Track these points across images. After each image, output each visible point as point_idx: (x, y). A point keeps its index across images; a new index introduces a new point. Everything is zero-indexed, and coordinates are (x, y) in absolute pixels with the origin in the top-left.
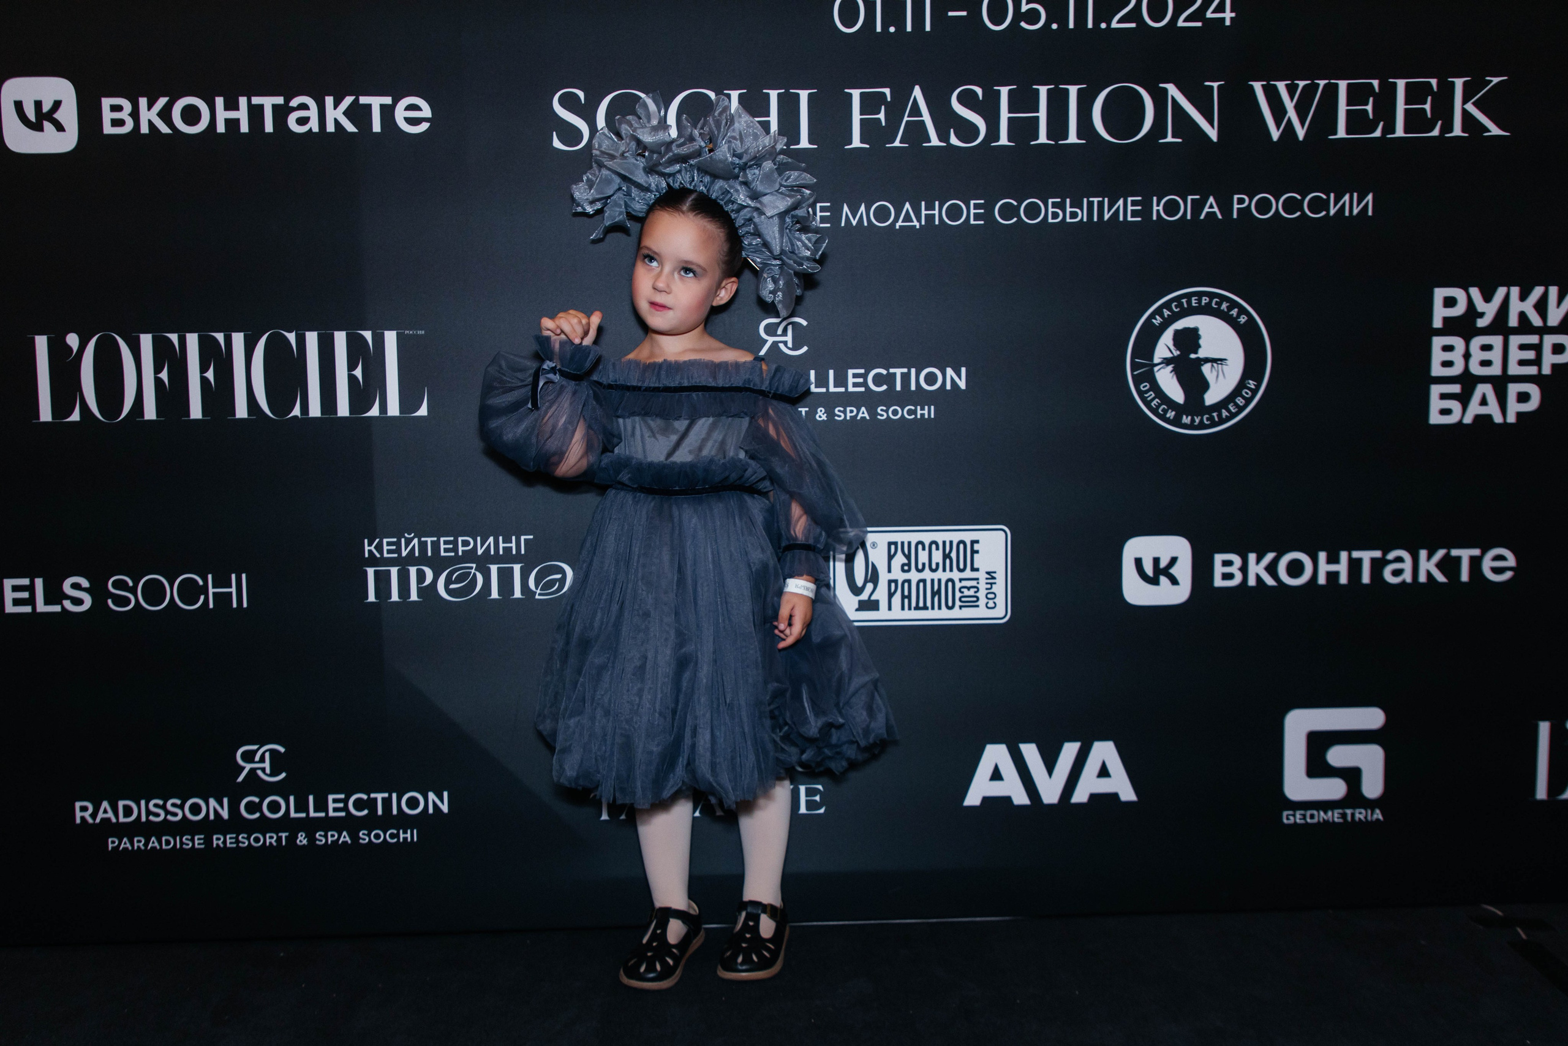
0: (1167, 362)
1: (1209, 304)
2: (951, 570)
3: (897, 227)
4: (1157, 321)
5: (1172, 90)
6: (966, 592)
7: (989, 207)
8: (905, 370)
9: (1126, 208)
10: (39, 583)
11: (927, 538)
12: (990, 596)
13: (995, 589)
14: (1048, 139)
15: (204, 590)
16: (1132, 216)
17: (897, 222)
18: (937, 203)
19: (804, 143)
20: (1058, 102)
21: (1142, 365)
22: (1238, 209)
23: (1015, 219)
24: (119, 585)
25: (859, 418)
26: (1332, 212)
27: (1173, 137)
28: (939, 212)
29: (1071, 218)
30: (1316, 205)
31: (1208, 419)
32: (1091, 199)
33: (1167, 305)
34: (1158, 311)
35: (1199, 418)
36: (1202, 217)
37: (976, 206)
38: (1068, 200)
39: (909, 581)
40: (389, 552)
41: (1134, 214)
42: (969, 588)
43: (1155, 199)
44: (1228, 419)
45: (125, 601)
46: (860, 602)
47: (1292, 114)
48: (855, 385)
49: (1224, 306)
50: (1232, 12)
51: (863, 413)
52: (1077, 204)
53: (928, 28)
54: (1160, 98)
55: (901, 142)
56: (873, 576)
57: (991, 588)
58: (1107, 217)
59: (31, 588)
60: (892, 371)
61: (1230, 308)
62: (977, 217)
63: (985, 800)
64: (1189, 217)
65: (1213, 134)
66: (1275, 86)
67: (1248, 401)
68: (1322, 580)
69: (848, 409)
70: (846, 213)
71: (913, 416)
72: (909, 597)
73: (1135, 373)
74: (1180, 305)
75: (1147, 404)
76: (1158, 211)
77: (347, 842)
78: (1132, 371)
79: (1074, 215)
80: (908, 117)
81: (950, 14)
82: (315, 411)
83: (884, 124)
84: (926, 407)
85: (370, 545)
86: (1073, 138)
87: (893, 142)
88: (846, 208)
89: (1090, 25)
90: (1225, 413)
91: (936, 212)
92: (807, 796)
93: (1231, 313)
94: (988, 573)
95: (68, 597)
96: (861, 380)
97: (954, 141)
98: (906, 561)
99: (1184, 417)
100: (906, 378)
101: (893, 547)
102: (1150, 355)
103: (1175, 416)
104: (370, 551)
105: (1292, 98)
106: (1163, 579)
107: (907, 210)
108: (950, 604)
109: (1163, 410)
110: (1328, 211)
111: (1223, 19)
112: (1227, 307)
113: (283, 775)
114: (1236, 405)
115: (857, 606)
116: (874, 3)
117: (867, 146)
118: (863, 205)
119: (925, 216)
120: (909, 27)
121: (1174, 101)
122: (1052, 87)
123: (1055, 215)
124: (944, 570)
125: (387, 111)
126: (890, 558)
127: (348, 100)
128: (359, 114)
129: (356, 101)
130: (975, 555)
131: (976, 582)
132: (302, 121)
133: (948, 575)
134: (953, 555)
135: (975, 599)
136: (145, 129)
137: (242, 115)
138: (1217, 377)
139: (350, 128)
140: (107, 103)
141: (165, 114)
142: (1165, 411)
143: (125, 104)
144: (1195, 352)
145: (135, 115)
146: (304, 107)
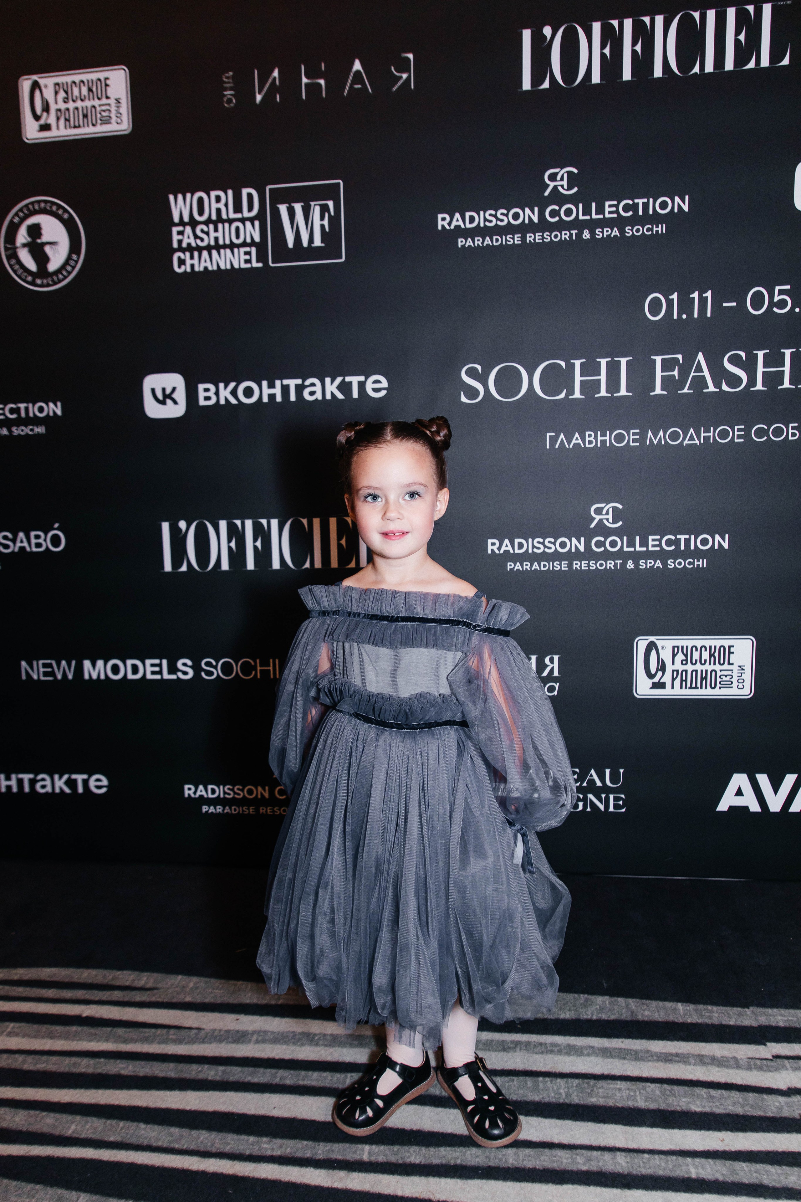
2: (715, 664)
3: (684, 445)
6: (725, 678)
7: (747, 430)
8: (687, 536)
11: (699, 643)
12: (741, 681)
13: (744, 676)
14: (791, 384)
17: (685, 441)
18: (712, 428)
19: (623, 392)
20: (798, 361)
23: (766, 438)
25: (655, 567)
28: (713, 434)
37: (739, 430)
39: (686, 671)
46: (653, 683)
48: (653, 546)
51: (658, 564)
53: (709, 315)
55: (688, 389)
56: (662, 667)
57: (741, 676)
60: (678, 537)
62: (739, 437)
63: (731, 808)
69: (649, 561)
70: (650, 436)
71: (692, 566)
72: (686, 681)
80: (695, 372)
81: (725, 305)
82: (318, 564)
83: (677, 378)
84: (701, 560)
87: (683, 389)
88: (650, 433)
91: (711, 434)
92: (614, 800)
94: (740, 666)
96: (657, 543)
97: (725, 388)
98: (684, 658)
100: (687, 541)
101: (676, 649)
107: (692, 433)
108: (713, 685)
115: (651, 686)
116: (673, 300)
117: (665, 393)
118: (662, 430)
119: (704, 437)
120: (696, 315)
122: (794, 350)
123: (794, 435)
124: (710, 664)
125: (362, 385)
126: (674, 656)
127: (339, 380)
128: (345, 388)
129: (343, 380)
130: (731, 655)
131: (731, 672)
132: (312, 393)
133: (712, 667)
134: (717, 655)
135: (730, 683)
136: (223, 402)
137: (277, 391)
139: (340, 395)
140: (201, 387)
141: (234, 393)
143: (212, 387)
145: (217, 393)
146: (313, 385)
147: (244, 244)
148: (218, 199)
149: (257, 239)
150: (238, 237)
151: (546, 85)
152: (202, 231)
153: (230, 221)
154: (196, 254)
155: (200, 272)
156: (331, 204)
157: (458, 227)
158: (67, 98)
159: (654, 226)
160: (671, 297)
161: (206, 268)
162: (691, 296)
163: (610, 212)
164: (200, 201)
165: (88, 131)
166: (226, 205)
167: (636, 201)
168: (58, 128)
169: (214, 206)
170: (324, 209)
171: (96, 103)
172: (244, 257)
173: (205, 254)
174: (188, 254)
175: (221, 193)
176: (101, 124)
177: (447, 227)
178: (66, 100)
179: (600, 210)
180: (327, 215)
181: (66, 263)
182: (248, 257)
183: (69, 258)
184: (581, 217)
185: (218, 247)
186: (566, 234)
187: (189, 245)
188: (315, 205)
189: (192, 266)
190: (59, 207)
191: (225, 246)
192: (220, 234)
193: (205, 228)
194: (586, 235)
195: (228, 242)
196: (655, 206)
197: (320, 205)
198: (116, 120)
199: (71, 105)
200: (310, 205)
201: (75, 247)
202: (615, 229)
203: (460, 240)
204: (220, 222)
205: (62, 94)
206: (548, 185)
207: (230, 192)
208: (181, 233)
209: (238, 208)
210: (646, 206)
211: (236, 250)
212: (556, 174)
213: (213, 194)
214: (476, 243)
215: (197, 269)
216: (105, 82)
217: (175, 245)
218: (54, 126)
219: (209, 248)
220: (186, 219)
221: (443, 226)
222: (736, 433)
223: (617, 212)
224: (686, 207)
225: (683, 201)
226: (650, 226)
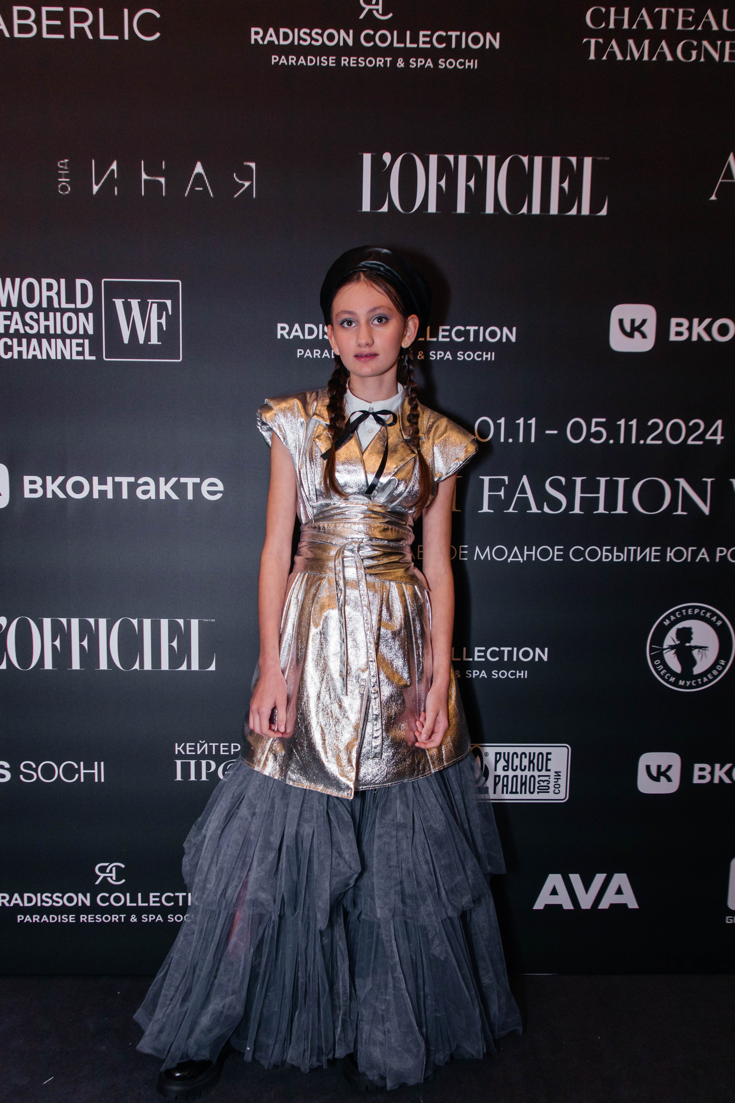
0: (672, 647)
1: (699, 613)
2: (533, 769)
3: (509, 561)
4: (667, 623)
5: (683, 483)
6: (542, 783)
7: (566, 551)
8: (510, 649)
9: (651, 554)
11: (519, 750)
12: (557, 786)
13: (560, 782)
14: (605, 509)
15: (78, 771)
16: (654, 559)
17: (509, 558)
18: (534, 547)
20: (612, 489)
21: (657, 649)
22: (720, 557)
23: (582, 559)
24: (28, 766)
25: (481, 677)
27: (682, 511)
28: (535, 553)
29: (617, 558)
31: (695, 683)
32: (629, 548)
33: (673, 613)
34: (668, 617)
35: (690, 682)
36: (697, 560)
37: (558, 550)
38: (615, 548)
39: (507, 777)
40: (190, 751)
41: (656, 557)
42: (544, 781)
43: (669, 549)
44: (707, 683)
48: (479, 657)
49: (708, 615)
50: (722, 434)
51: (483, 674)
52: (621, 550)
53: (533, 440)
54: (675, 487)
55: (513, 510)
56: (485, 772)
57: (558, 781)
58: (639, 558)
60: (502, 648)
61: (712, 616)
62: (559, 556)
63: (547, 906)
64: (689, 560)
65: (706, 510)
67: (720, 672)
69: (474, 671)
70: (478, 552)
71: (514, 677)
72: (507, 786)
73: (653, 653)
74: (681, 613)
75: (659, 672)
76: (670, 556)
77: (160, 921)
78: (650, 652)
79: (618, 557)
80: (518, 494)
81: (548, 432)
82: (148, 666)
83: (503, 498)
84: (522, 672)
85: (179, 745)
86: (620, 510)
87: (508, 509)
88: (477, 549)
89: (633, 441)
90: (705, 679)
91: (533, 553)
93: (712, 619)
94: (556, 772)
96: (482, 654)
97: (546, 509)
98: (506, 764)
99: (680, 681)
100: (511, 653)
101: (498, 756)
102: (661, 643)
103: (675, 680)
104: (179, 751)
106: (663, 778)
107: (516, 551)
108: (532, 790)
109: (668, 677)
111: (716, 441)
112: (710, 615)
113: (123, 881)
114: (712, 675)
116: (500, 424)
117: (492, 511)
118: (488, 547)
119: (527, 555)
120: (521, 440)
121: (684, 490)
122: (608, 478)
123: (607, 557)
124: (529, 770)
125: (197, 487)
126: (497, 762)
127: (174, 480)
128: (180, 488)
129: (179, 481)
130: (549, 762)
131: (548, 777)
132: (145, 492)
133: (531, 773)
134: (535, 761)
135: (547, 788)
136: (49, 495)
137: (109, 488)
138: (702, 657)
139: (174, 497)
140: (27, 479)
141: (62, 487)
142: (669, 677)
143: (39, 480)
144: (689, 642)
145: (44, 486)
146: (146, 484)
147: (77, 336)
148: (50, 287)
149: (91, 331)
150: (70, 327)
151: (385, 209)
152: (31, 318)
153: (63, 311)
154: (24, 341)
155: (27, 359)
156: (169, 303)
157: (297, 337)
159: (484, 353)
160: (498, 421)
161: (35, 357)
162: (517, 422)
163: (444, 337)
164: (30, 286)
166: (58, 293)
167: (468, 328)
169: (45, 294)
170: (162, 308)
172: (75, 349)
173: (34, 342)
174: (15, 340)
175: (53, 282)
177: (287, 337)
179: (435, 334)
180: (164, 314)
182: (80, 349)
185: (48, 336)
187: (17, 331)
188: (152, 303)
189: (20, 353)
191: (56, 336)
192: (51, 323)
193: (35, 316)
194: (421, 356)
195: (59, 332)
196: (485, 335)
200: (148, 303)
202: (448, 353)
203: (299, 350)
204: (51, 311)
207: (63, 281)
208: (8, 318)
209: (71, 298)
210: (477, 333)
211: (68, 341)
213: (45, 281)
214: (315, 354)
215: (24, 356)
217: (2, 330)
219: (39, 336)
220: (14, 304)
221: (282, 335)
222: (555, 553)
223: (449, 336)
224: (513, 339)
225: (511, 332)
226: (480, 353)
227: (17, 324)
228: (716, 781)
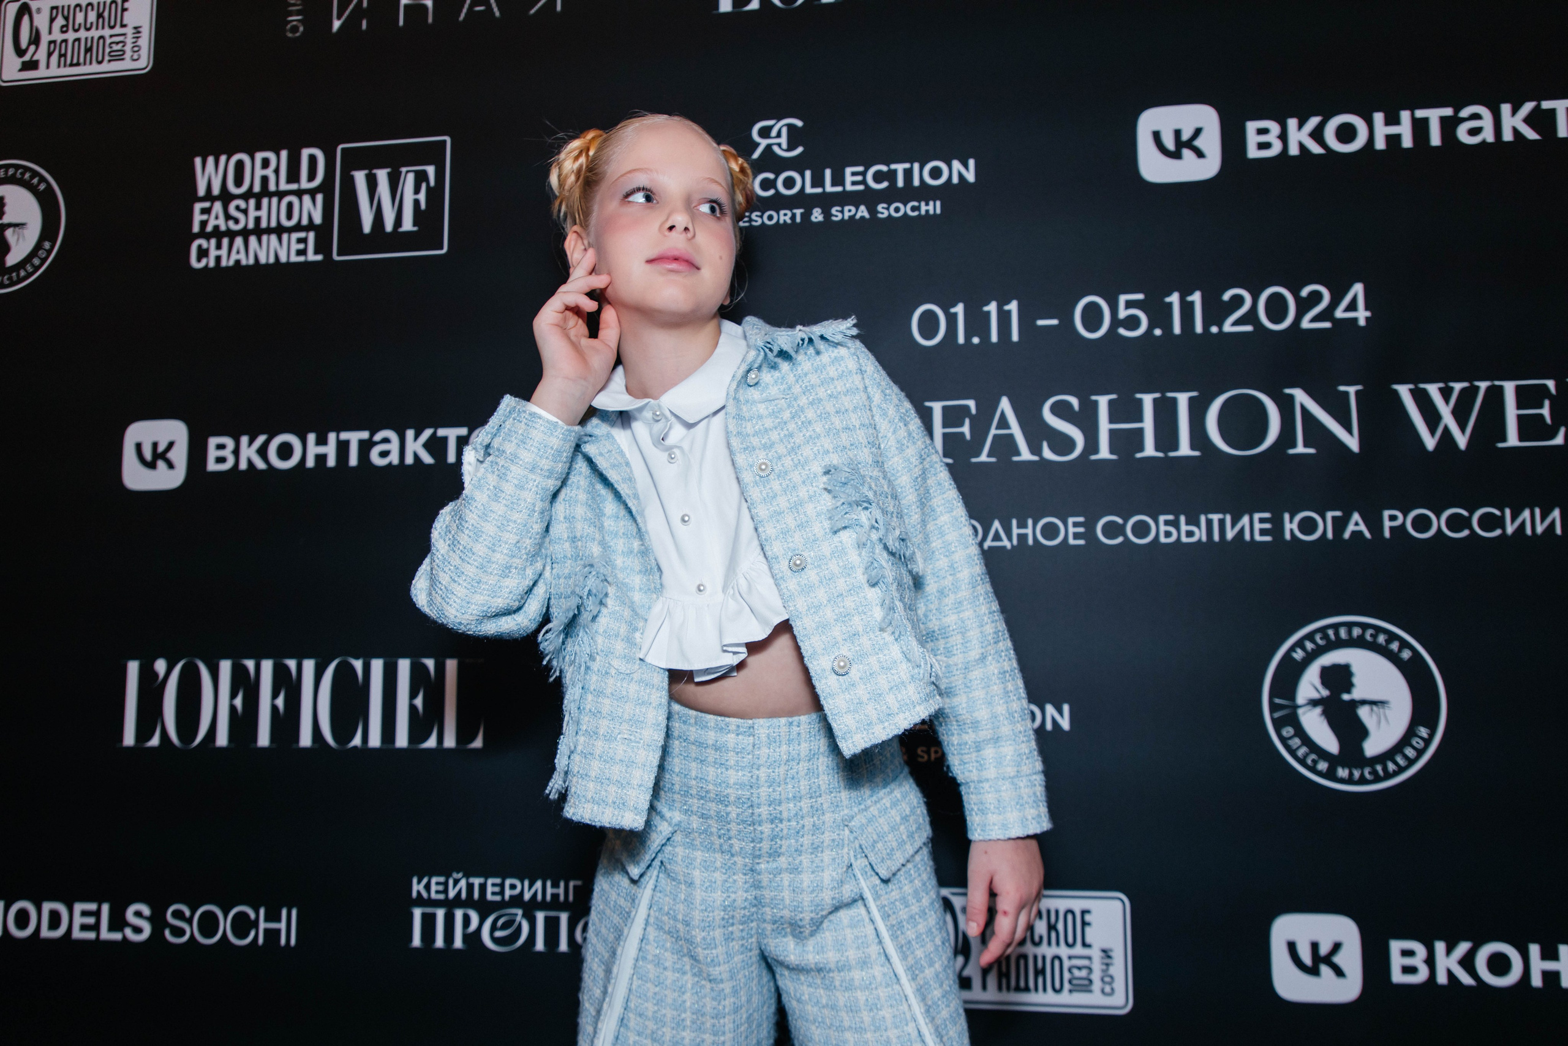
0: (1314, 703)
1: (1361, 637)
2: (1058, 943)
4: (1299, 655)
5: (1300, 396)
6: (1076, 973)
7: (1090, 525)
9: (1253, 526)
10: (105, 908)
12: (1107, 979)
13: (1112, 970)
14: (1157, 449)
15: (255, 924)
16: (1260, 536)
17: (986, 540)
18: (1030, 522)
20: (1165, 412)
21: (1281, 707)
22: (1392, 529)
23: (1120, 539)
24: (178, 915)
26: (1510, 530)
27: (1306, 445)
28: (1032, 531)
29: (1187, 537)
30: (1488, 522)
31: (1370, 773)
33: (1310, 637)
34: (1300, 644)
35: (1359, 771)
36: (1347, 535)
37: (1075, 525)
38: (1183, 519)
40: (437, 892)
41: (1263, 532)
42: (1079, 968)
43: (1287, 516)
44: (1396, 774)
45: (178, 932)
47: (1448, 419)
50: (1367, 308)
52: (1193, 521)
53: (1015, 337)
54: (1286, 405)
55: (989, 456)
56: (964, 948)
57: (1107, 970)
58: (1230, 535)
59: (97, 914)
61: (1389, 641)
62: (1076, 536)
64: (1330, 535)
65: (1353, 443)
66: (1425, 391)
67: (1420, 753)
68: (1537, 981)
69: (933, 749)
72: (1007, 975)
73: (1276, 715)
74: (1325, 637)
75: (1292, 752)
76: (1292, 531)
78: (1271, 713)
79: (1190, 534)
80: (997, 428)
81: (1040, 323)
82: (375, 740)
83: (968, 438)
85: (419, 882)
86: (1185, 449)
87: (978, 455)
89: (1199, 328)
90: (1391, 767)
91: (1029, 531)
93: (1390, 647)
94: (1104, 951)
95: (128, 924)
97: (1048, 454)
99: (1339, 770)
102: (1291, 694)
103: (1329, 769)
104: (419, 892)
105: (1447, 400)
106: (1325, 969)
107: (997, 529)
108: (1057, 985)
109: (1313, 761)
110: (1503, 528)
111: (1355, 320)
112: (1386, 641)
114: (1406, 757)
116: (955, 315)
117: (951, 461)
119: (1017, 535)
120: (994, 338)
121: (1303, 408)
122: (1157, 395)
123: (1168, 534)
124: (1049, 946)
125: (462, 442)
127: (427, 433)
128: (436, 446)
129: (434, 434)
131: (1088, 961)
132: (384, 454)
133: (1053, 950)
134: (1060, 927)
135: (1087, 982)
136: (243, 466)
137: (330, 449)
138: (1379, 722)
139: (427, 459)
140: (213, 442)
141: (263, 452)
142: (1315, 762)
143: (229, 442)
144: (1349, 692)
145: (236, 452)
146: (386, 440)
147: (298, 228)
148: (266, 163)
149: (318, 219)
150: (289, 216)
151: (754, 5)
152: (238, 208)
153: (281, 195)
154: (225, 241)
155: (227, 268)
156: (431, 170)
158: (67, 26)
160: (953, 310)
161: (238, 262)
162: (986, 309)
163: (854, 183)
164: (240, 165)
165: (90, 70)
166: (277, 171)
168: (48, 67)
169: (259, 173)
170: (421, 177)
171: (107, 32)
172: (295, 247)
173: (239, 241)
174: (213, 241)
175: (271, 155)
176: (110, 61)
178: (64, 29)
179: (838, 180)
180: (424, 186)
181: (33, 254)
182: (301, 246)
183: (38, 246)
184: (809, 190)
185: (259, 231)
186: (785, 215)
187: (216, 227)
188: (408, 172)
189: (218, 259)
190: (35, 174)
191: (269, 231)
192: (263, 213)
193: (243, 205)
194: (817, 216)
195: (273, 224)
196: (921, 174)
197: (417, 173)
198: (132, 56)
199: (71, 36)
200: (401, 172)
201: (48, 231)
204: (265, 196)
205: (60, 21)
206: (757, 145)
207: (284, 154)
208: (206, 211)
209: (293, 176)
210: (908, 173)
211: (285, 236)
212: (770, 128)
213: (259, 156)
215: (224, 263)
216: (122, 5)
217: (196, 228)
218: (42, 64)
219: (245, 233)
220: (216, 191)
222: (1070, 530)
223: (864, 182)
224: (970, 177)
225: (966, 166)
226: (916, 204)
227: (217, 218)
228: (1442, 979)
